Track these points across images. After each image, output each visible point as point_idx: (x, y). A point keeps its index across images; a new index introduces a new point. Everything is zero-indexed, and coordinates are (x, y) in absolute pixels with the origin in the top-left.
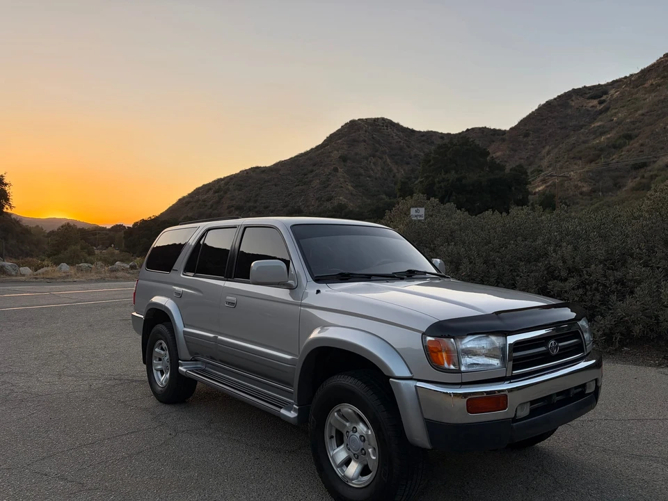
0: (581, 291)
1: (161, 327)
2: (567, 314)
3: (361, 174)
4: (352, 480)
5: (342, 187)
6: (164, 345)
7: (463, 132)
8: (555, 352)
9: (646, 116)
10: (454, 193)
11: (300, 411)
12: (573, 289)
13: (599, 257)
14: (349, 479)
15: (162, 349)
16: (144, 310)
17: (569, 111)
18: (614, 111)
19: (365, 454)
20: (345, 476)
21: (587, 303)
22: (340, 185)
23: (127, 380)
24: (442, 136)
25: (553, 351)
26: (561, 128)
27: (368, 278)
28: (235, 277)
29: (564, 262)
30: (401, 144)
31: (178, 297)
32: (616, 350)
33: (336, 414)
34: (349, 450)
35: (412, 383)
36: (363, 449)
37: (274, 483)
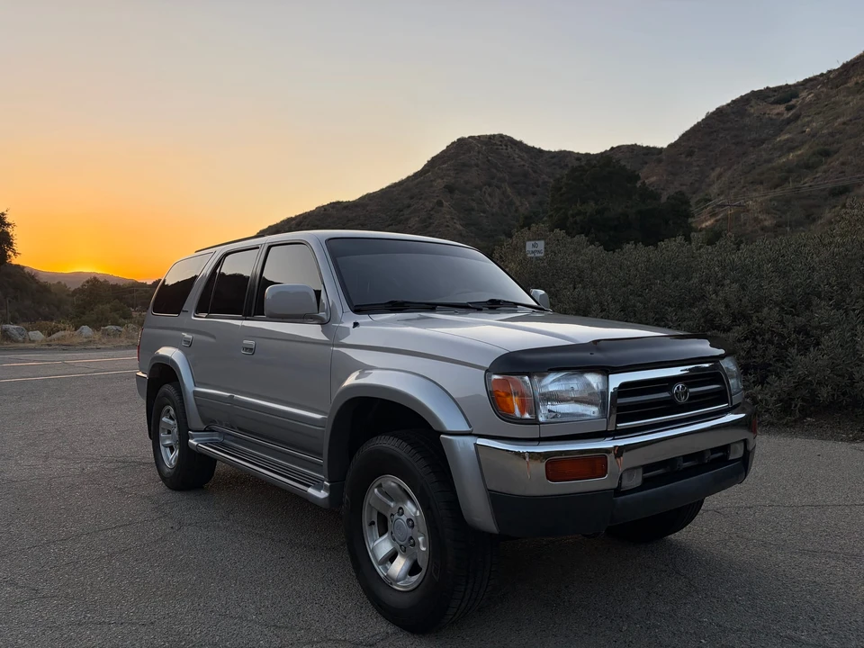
0: (748, 344)
1: (168, 388)
2: (703, 347)
3: (473, 210)
4: (398, 581)
5: (448, 226)
6: (172, 412)
7: (606, 151)
8: (683, 400)
9: (848, 125)
10: (593, 230)
11: (331, 490)
12: (739, 341)
13: (774, 297)
14: (393, 580)
15: (171, 418)
16: (148, 367)
17: (747, 120)
18: (806, 119)
19: (414, 545)
20: (388, 577)
21: (757, 360)
22: (446, 224)
23: (134, 462)
24: (579, 157)
25: (680, 399)
26: (737, 144)
27: (432, 307)
28: (255, 315)
29: (727, 306)
30: (526, 168)
31: (187, 347)
32: (795, 421)
33: (376, 490)
34: (394, 540)
35: (470, 441)
36: (411, 538)
37: (297, 588)
